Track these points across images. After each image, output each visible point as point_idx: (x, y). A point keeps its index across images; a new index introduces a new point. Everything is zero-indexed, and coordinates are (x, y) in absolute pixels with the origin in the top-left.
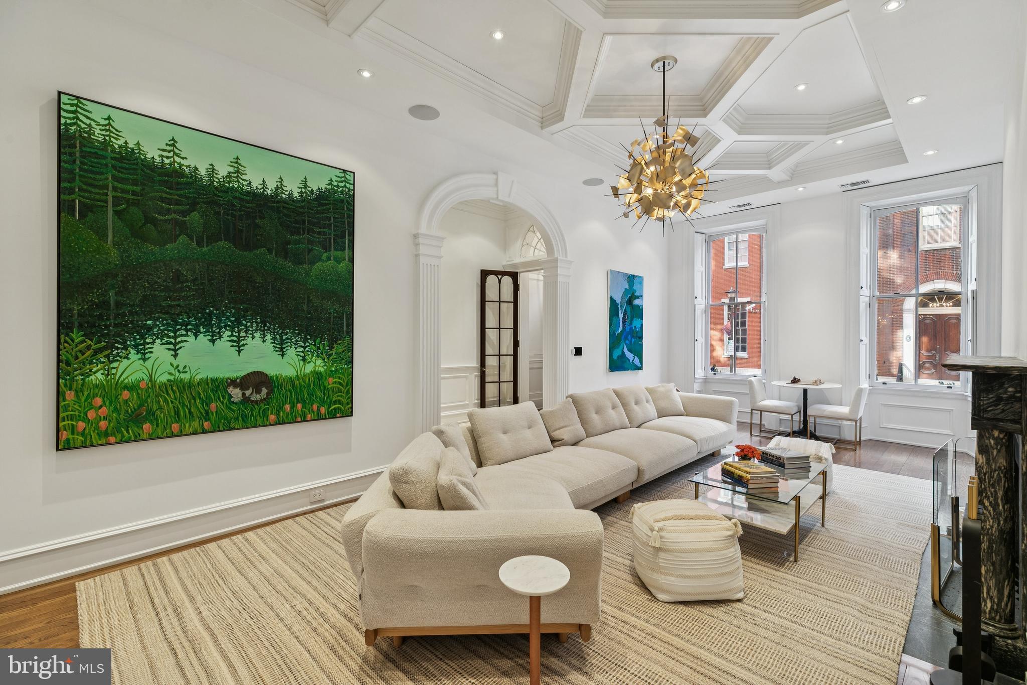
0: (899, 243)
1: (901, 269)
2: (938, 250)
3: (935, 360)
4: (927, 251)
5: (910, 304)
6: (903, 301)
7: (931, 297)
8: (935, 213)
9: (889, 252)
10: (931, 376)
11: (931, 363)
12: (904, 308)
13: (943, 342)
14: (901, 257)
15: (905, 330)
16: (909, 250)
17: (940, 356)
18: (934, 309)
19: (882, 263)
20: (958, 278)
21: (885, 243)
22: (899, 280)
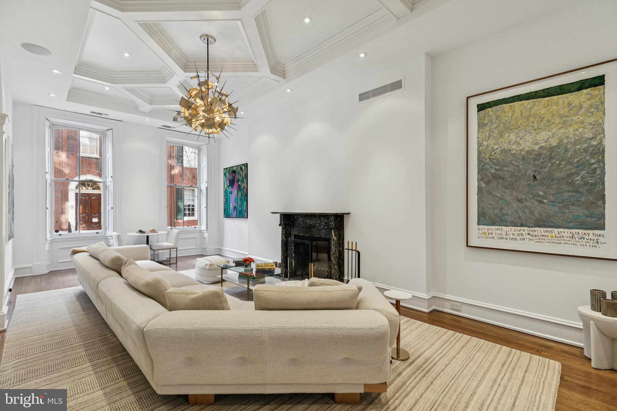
0: (66, 148)
1: (67, 165)
2: (89, 157)
3: (85, 219)
4: (83, 157)
5: (73, 186)
6: (69, 184)
7: (83, 184)
8: (87, 137)
9: (59, 152)
10: (84, 229)
11: (83, 221)
12: (69, 188)
13: (90, 209)
14: (68, 157)
15: (70, 202)
16: (72, 154)
17: (88, 217)
18: (84, 190)
19: (56, 159)
20: (100, 175)
21: (58, 147)
22: (67, 171)
